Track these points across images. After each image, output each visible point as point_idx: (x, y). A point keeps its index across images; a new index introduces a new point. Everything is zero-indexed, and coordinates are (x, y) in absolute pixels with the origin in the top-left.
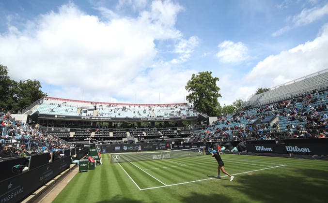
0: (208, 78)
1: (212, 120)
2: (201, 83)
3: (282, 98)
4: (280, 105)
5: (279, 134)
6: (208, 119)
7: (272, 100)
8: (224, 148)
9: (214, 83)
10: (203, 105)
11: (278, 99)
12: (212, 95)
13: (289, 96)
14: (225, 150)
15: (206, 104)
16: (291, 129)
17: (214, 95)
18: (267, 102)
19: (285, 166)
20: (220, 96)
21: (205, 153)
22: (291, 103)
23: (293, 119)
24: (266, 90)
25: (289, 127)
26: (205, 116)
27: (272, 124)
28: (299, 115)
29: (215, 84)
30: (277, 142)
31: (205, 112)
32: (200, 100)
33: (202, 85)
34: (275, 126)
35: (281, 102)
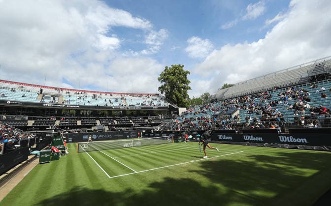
0: (180, 71)
1: (182, 110)
2: (173, 75)
3: (244, 93)
4: (242, 99)
5: (239, 125)
6: (178, 109)
7: (235, 95)
8: (191, 137)
9: (185, 76)
10: (174, 96)
11: (239, 94)
12: (182, 87)
13: (249, 92)
14: (192, 138)
15: (176, 96)
16: (249, 121)
17: (184, 88)
18: (231, 96)
19: (242, 153)
20: (190, 88)
21: (174, 141)
22: (251, 98)
23: (251, 112)
24: (231, 86)
25: (247, 119)
26: (175, 106)
27: (233, 116)
28: (256, 109)
29: (186, 78)
30: (237, 132)
31: (175, 103)
32: (171, 91)
33: (173, 77)
34: (235, 118)
35: (243, 97)
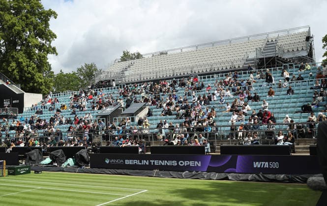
0: (32, 8)
1: (31, 100)
2: (16, 14)
3: (160, 76)
4: (155, 85)
5: (145, 136)
6: (21, 97)
8: (48, 160)
9: (46, 22)
10: (13, 64)
11: (153, 77)
12: (36, 46)
13: (169, 74)
14: (51, 163)
15: (19, 64)
16: (163, 131)
17: (41, 47)
19: (146, 193)
20: (54, 51)
21: (6, 172)
22: (171, 85)
23: (168, 113)
25: (160, 126)
26: (16, 89)
27: (137, 119)
28: (177, 106)
29: (47, 25)
30: (140, 150)
31: (15, 81)
32: (6, 52)
33: (15, 20)
34: (140, 122)
35: (157, 81)
